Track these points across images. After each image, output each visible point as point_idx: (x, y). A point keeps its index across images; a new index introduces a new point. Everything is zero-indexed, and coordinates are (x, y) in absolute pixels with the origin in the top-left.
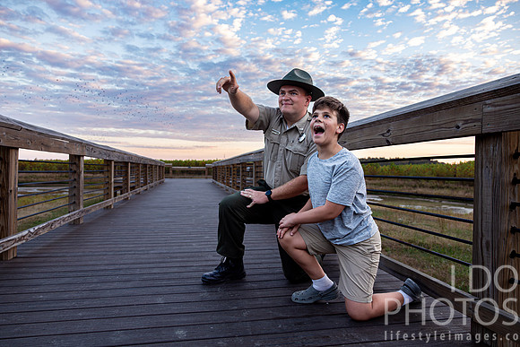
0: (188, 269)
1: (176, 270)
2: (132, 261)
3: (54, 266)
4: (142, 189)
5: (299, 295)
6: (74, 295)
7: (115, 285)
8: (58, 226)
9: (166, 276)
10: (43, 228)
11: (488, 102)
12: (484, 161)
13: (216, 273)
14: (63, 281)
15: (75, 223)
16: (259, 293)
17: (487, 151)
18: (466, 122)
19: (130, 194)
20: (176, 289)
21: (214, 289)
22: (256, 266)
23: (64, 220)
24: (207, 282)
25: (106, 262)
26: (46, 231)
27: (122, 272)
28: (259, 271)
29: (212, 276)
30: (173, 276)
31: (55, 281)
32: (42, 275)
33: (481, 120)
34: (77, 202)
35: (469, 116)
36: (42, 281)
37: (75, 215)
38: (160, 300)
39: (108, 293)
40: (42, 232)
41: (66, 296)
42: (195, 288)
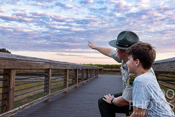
8: (36, 104)
15: (46, 101)
34: (48, 91)
40: (26, 108)
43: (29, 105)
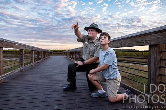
0: (58, 86)
1: (54, 86)
2: (40, 83)
3: (15, 85)
4: (43, 59)
5: (94, 94)
6: (22, 95)
7: (35, 91)
8: (16, 72)
9: (51, 88)
10: (11, 73)
11: (153, 35)
12: (151, 53)
13: (67, 87)
14: (18, 90)
15: (22, 71)
16: (81, 94)
17: (152, 50)
18: (146, 41)
19: (39, 61)
20: (54, 93)
21: (67, 93)
22: (80, 85)
23: (18, 70)
24: (64, 90)
25: (32, 84)
26: (12, 74)
27: (37, 87)
28: (81, 87)
29: (66, 88)
30: (53, 88)
31: (15, 90)
32: (12, 88)
33: (150, 41)
34: (22, 64)
35: (147, 39)
36: (11, 90)
37: (21, 68)
38: (49, 96)
39: (33, 94)
40: (11, 74)
41: (19, 95)
42: (61, 92)
43: (12, 72)
